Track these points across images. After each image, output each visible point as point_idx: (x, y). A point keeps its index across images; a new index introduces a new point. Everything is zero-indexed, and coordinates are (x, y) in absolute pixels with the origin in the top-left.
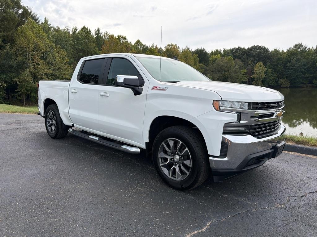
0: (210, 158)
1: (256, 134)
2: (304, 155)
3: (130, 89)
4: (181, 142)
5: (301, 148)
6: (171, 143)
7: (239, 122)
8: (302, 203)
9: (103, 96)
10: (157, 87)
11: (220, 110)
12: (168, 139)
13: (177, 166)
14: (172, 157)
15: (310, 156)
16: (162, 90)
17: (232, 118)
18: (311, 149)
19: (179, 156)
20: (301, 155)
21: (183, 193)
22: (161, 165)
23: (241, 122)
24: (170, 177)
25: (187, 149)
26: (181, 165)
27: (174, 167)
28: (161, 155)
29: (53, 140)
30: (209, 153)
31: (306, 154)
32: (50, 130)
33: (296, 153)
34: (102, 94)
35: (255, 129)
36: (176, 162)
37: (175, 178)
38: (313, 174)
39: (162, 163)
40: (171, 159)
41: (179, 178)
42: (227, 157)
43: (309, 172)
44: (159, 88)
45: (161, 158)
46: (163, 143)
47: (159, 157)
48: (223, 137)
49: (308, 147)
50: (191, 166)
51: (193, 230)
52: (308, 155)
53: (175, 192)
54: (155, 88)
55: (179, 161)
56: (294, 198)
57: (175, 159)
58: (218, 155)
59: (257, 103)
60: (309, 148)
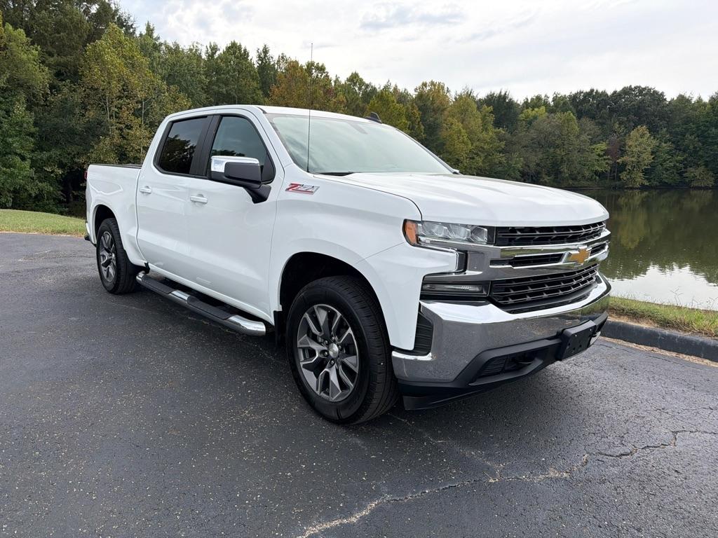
0: (395, 354)
1: (511, 301)
2: (674, 354)
3: (242, 188)
4: (339, 314)
5: (669, 337)
6: (322, 316)
7: (464, 272)
8: (615, 470)
9: (195, 202)
10: (297, 185)
11: (418, 243)
12: (315, 307)
13: (334, 367)
14: (325, 348)
15: (687, 358)
16: (306, 191)
17: (446, 262)
18: (692, 341)
19: (337, 346)
20: (667, 353)
21: (341, 431)
22: (302, 364)
23: (468, 273)
24: (318, 392)
25: (350, 331)
26: (340, 367)
27: (326, 370)
28: (302, 341)
29: (110, 296)
30: (392, 343)
31: (679, 352)
32: (105, 274)
33: (655, 349)
34: (195, 197)
35: (507, 290)
36: (333, 359)
37: (328, 394)
38: (675, 401)
39: (305, 359)
40: (322, 352)
41: (336, 396)
42: (430, 354)
43: (668, 398)
44: (302, 189)
45: (304, 349)
46: (307, 315)
47: (299, 346)
48: (420, 307)
49: (687, 335)
50: (356, 370)
51: (329, 518)
52: (682, 356)
53: (325, 426)
54: (294, 187)
55: (338, 356)
56: (600, 457)
57: (331, 353)
58: (411, 347)
59: (513, 230)
60: (688, 337)
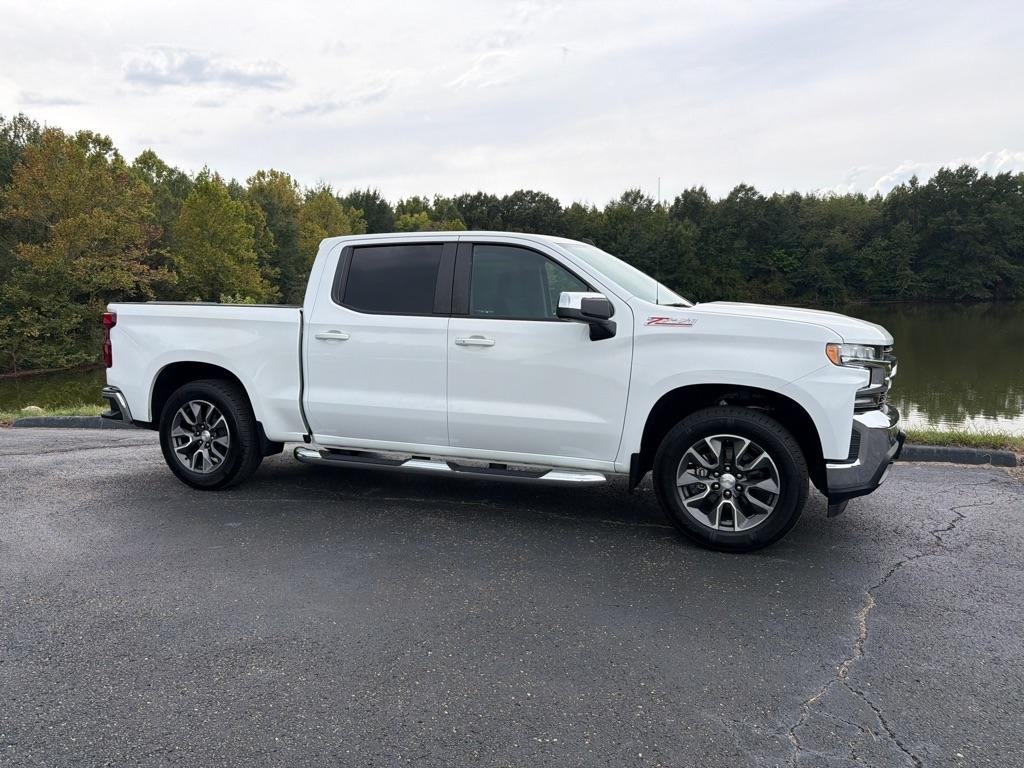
0: (829, 466)
4: (747, 441)
6: (717, 448)
7: (869, 386)
9: (467, 345)
10: (661, 319)
11: (841, 364)
12: (708, 439)
13: (732, 498)
14: (716, 481)
16: (680, 324)
19: (735, 476)
22: (685, 503)
23: (874, 386)
24: (716, 527)
25: (765, 456)
26: (746, 495)
27: (724, 502)
28: (686, 478)
30: (826, 457)
34: (467, 339)
36: (728, 490)
37: (733, 526)
40: (712, 486)
42: (858, 460)
44: (670, 322)
45: (684, 487)
46: (691, 450)
47: (678, 484)
48: (854, 421)
50: (777, 491)
54: (657, 321)
55: (736, 486)
57: (724, 484)
58: (845, 456)
